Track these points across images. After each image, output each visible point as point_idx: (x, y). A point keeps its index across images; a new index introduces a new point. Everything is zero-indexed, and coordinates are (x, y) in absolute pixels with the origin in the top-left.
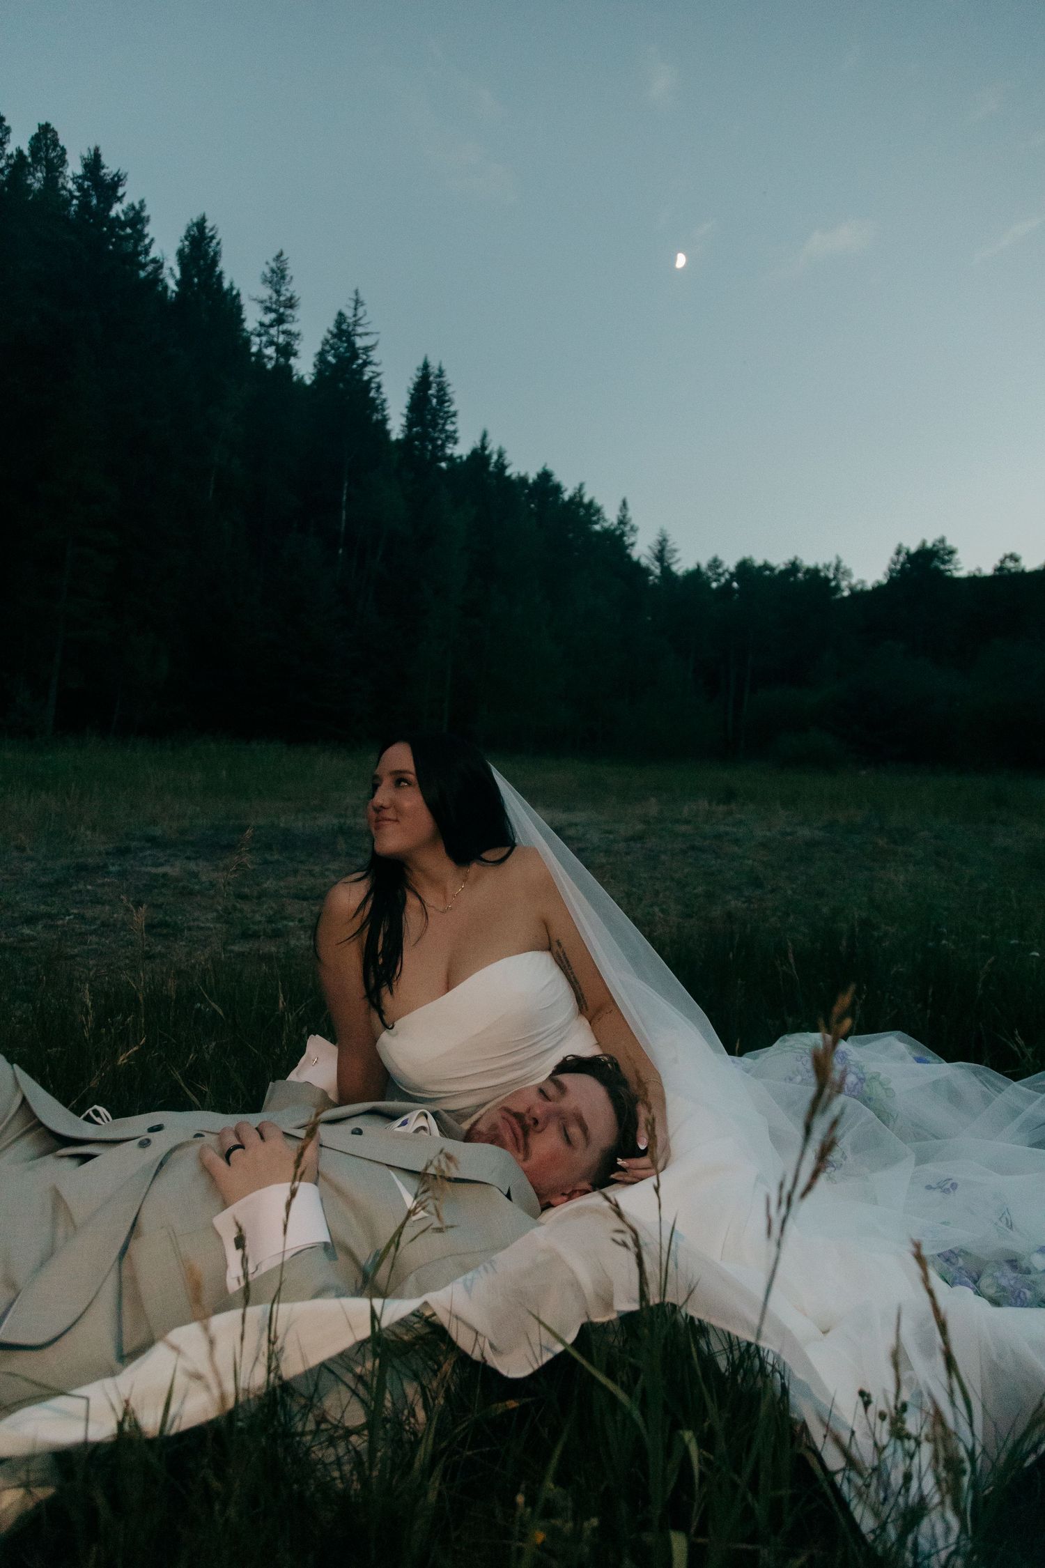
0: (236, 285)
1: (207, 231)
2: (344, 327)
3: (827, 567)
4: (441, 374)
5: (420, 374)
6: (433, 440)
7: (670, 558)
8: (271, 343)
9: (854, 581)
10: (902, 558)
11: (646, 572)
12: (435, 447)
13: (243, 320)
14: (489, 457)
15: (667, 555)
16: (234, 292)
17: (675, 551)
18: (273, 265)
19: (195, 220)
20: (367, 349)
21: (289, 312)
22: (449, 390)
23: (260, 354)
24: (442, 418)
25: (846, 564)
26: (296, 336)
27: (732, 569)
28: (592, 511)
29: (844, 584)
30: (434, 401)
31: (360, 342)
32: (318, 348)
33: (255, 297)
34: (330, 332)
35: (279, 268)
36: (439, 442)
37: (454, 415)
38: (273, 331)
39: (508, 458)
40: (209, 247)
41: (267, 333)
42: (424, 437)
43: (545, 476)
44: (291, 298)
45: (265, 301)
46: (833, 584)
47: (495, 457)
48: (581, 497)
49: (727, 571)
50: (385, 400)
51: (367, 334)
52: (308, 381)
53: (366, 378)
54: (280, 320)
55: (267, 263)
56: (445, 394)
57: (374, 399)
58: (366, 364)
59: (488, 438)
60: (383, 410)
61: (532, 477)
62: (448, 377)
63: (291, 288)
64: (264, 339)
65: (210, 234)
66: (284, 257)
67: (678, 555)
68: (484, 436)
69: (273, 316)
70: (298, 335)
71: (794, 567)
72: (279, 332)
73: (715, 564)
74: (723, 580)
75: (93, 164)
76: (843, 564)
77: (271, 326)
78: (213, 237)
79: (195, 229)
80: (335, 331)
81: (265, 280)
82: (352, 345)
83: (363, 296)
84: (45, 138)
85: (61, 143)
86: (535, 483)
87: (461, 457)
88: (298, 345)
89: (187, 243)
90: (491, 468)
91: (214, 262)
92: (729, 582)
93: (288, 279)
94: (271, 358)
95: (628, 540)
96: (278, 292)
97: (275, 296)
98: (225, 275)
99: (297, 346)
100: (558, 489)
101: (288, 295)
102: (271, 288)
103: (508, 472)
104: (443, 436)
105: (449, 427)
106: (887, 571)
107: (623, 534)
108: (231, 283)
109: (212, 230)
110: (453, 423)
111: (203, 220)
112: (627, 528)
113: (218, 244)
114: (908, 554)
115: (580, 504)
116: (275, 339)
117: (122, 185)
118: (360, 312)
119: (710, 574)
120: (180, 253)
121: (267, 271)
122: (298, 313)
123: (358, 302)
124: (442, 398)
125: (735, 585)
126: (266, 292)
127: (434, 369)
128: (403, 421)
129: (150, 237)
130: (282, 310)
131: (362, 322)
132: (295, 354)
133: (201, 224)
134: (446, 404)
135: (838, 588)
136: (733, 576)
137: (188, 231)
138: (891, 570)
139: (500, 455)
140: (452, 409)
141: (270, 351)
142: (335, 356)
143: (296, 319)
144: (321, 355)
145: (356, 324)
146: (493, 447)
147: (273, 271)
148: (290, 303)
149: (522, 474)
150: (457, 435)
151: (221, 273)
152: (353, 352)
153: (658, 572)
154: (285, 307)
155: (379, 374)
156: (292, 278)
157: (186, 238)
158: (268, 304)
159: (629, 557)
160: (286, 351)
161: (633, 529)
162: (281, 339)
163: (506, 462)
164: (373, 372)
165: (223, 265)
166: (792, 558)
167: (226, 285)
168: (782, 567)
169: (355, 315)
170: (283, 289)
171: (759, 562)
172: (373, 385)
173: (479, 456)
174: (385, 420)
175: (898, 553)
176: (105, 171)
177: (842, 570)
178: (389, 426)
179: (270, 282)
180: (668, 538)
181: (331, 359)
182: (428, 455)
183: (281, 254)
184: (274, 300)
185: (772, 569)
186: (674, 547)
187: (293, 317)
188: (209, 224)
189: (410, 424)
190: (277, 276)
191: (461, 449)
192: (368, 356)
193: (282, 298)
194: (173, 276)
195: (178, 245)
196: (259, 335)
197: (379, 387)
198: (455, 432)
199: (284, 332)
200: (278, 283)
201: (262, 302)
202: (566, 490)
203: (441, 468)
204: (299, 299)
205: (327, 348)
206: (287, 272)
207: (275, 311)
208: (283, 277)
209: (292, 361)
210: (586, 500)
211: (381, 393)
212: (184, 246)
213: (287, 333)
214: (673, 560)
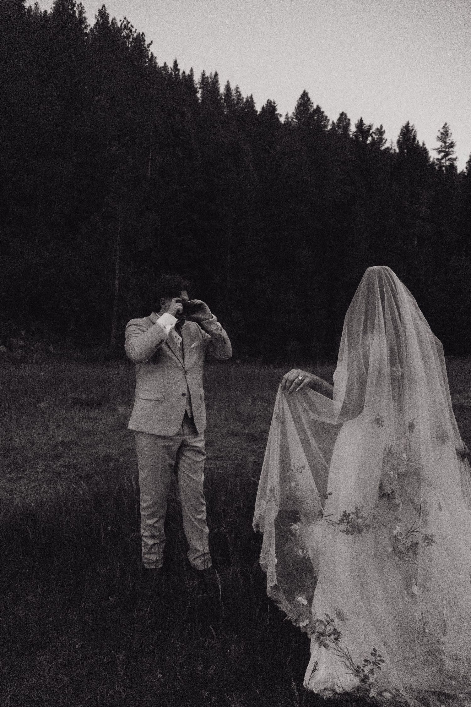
1: (410, 128)
18: (442, 131)
19: (404, 125)
21: (451, 149)
26: (455, 159)
33: (433, 148)
35: (444, 131)
38: (444, 161)
40: (411, 134)
44: (452, 143)
45: (439, 148)
54: (447, 154)
55: (439, 131)
63: (451, 138)
65: (412, 128)
66: (446, 126)
69: (443, 154)
70: (456, 158)
72: (446, 160)
75: (360, 124)
77: (442, 158)
78: (413, 129)
79: (404, 129)
81: (439, 139)
84: (343, 116)
85: (348, 118)
88: (456, 163)
89: (401, 136)
93: (450, 135)
96: (445, 142)
97: (443, 145)
101: (450, 142)
109: (412, 126)
111: (408, 123)
113: (415, 132)
117: (371, 129)
120: (399, 142)
121: (439, 135)
122: (455, 149)
126: (439, 144)
129: (385, 139)
130: (447, 150)
132: (456, 167)
133: (407, 126)
137: (402, 132)
143: (454, 152)
147: (442, 133)
148: (452, 145)
154: (449, 148)
156: (451, 134)
157: (401, 135)
158: (440, 149)
160: (451, 167)
162: (448, 163)
170: (448, 140)
176: (365, 126)
179: (441, 140)
183: (446, 124)
184: (443, 146)
187: (453, 152)
188: (410, 125)
190: (445, 134)
193: (447, 144)
200: (445, 138)
201: (437, 149)
204: (456, 142)
206: (450, 132)
207: (444, 151)
208: (447, 135)
212: (399, 138)
213: (450, 159)
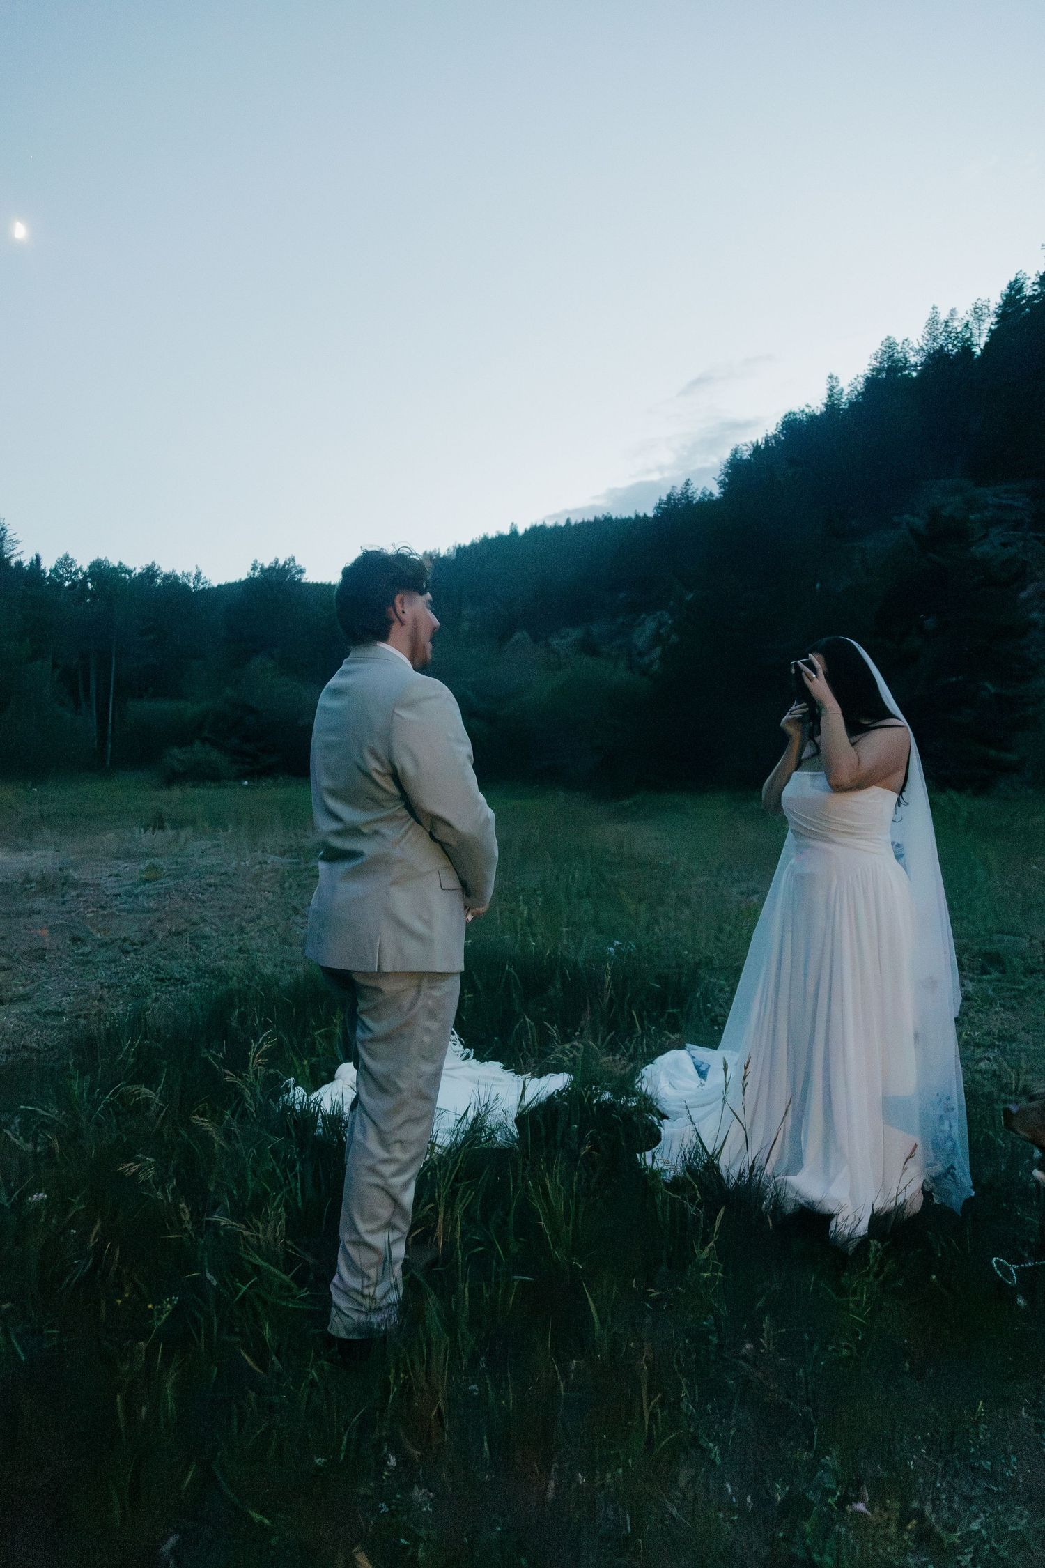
3: (186, 575)
7: (11, 550)
17: (17, 542)
25: (205, 573)
27: (85, 568)
49: (80, 569)
71: (150, 573)
73: (67, 562)
74: (76, 579)
76: (203, 575)
92: (84, 582)
114: (262, 569)
119: (61, 572)
125: (89, 585)
136: (86, 576)
166: (150, 564)
168: (138, 571)
171: (114, 563)
175: (254, 568)
177: (201, 581)
180: (8, 528)
185: (129, 572)
186: (12, 537)
214: (15, 552)
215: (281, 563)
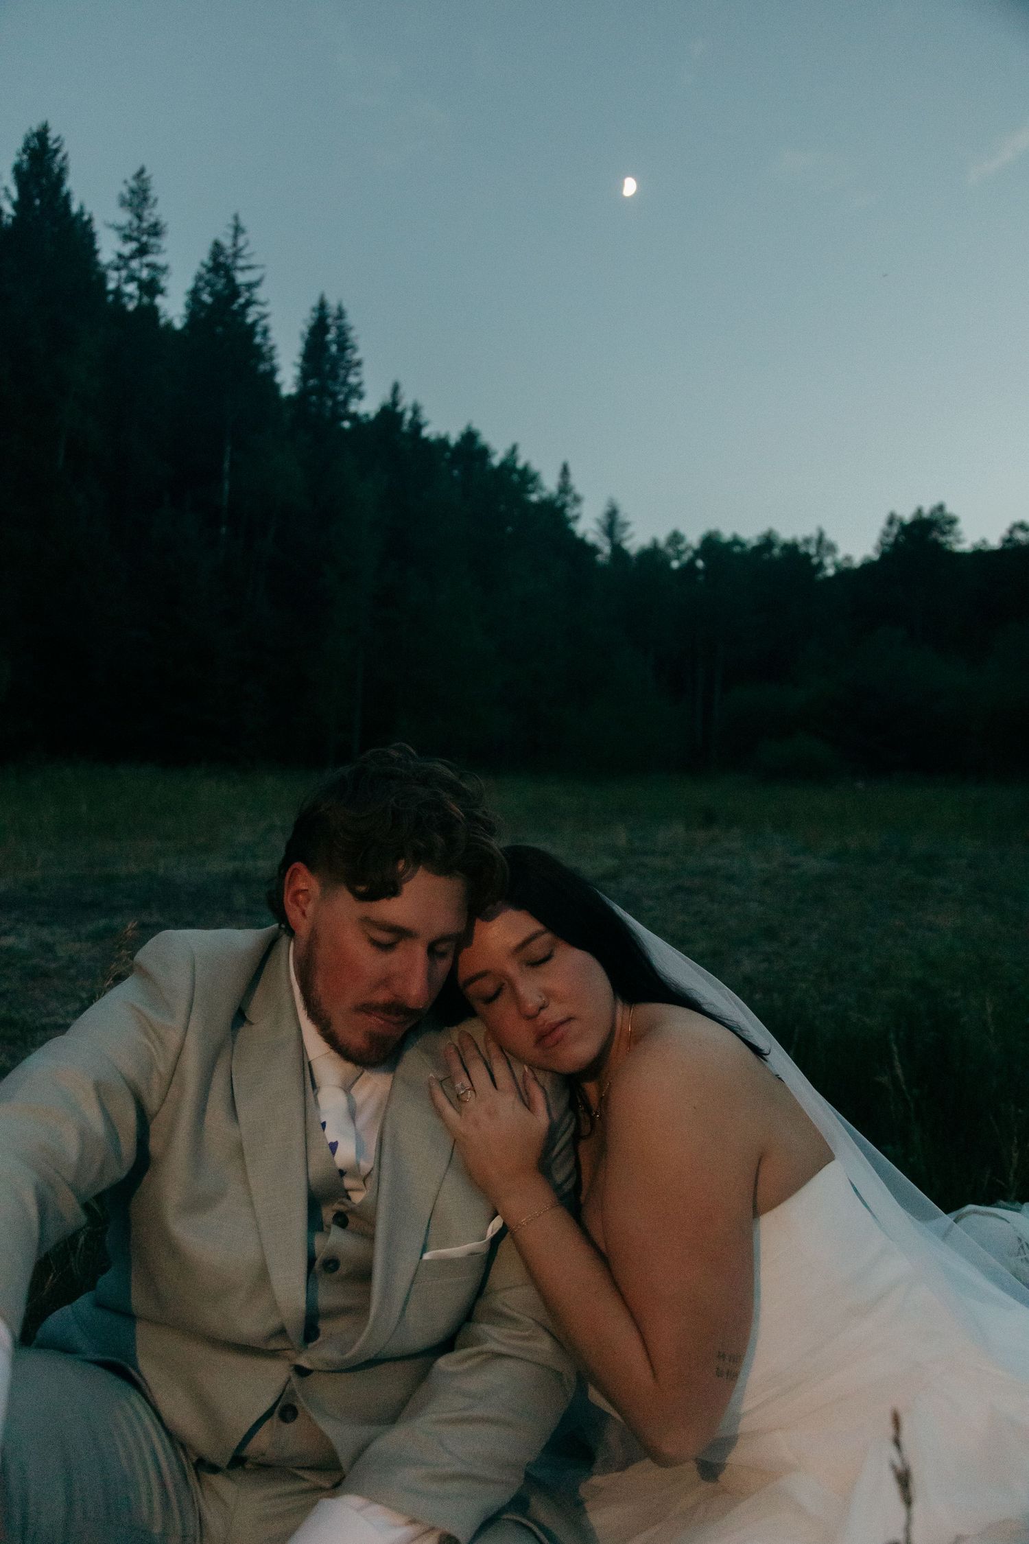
0: (88, 209)
1: (50, 142)
2: (222, 259)
3: (807, 541)
4: (341, 314)
5: (315, 315)
6: (333, 395)
7: (622, 532)
8: (132, 278)
9: (840, 556)
10: (895, 530)
11: (593, 550)
12: (336, 403)
13: (96, 252)
14: (401, 415)
15: (617, 530)
16: (86, 218)
17: (628, 523)
18: (133, 184)
19: (34, 130)
20: (250, 286)
21: (153, 240)
22: (352, 335)
23: (118, 292)
24: (344, 368)
25: (830, 536)
26: (164, 270)
27: (696, 544)
28: (528, 478)
29: (828, 561)
30: (334, 348)
31: (241, 278)
32: (190, 284)
33: (111, 223)
34: (203, 265)
35: (139, 189)
36: (341, 397)
37: (359, 364)
38: (134, 264)
39: (426, 415)
40: (53, 161)
41: (126, 266)
42: (323, 391)
43: (470, 437)
44: (156, 225)
45: (124, 227)
46: (815, 561)
47: (408, 415)
48: (515, 462)
49: (689, 547)
50: (272, 348)
51: (250, 267)
52: (178, 324)
53: (249, 320)
54: (143, 251)
55: (125, 182)
56: (346, 340)
57: (259, 346)
58: (249, 303)
59: (402, 391)
60: (271, 358)
61: (454, 439)
62: (351, 319)
63: (155, 212)
64: (124, 273)
65: (55, 146)
66: (145, 176)
67: (631, 529)
68: (396, 389)
71: (768, 542)
72: (141, 265)
73: (676, 538)
74: (686, 557)
77: (132, 257)
78: (57, 151)
79: (36, 140)
80: (210, 264)
81: (124, 203)
82: (231, 280)
83: (244, 222)
86: (458, 445)
87: (367, 415)
89: (25, 157)
90: (405, 428)
91: (59, 180)
92: (692, 562)
93: (151, 201)
94: (131, 297)
95: (570, 512)
96: (140, 218)
97: (135, 223)
98: (72, 196)
99: (164, 282)
100: (484, 453)
101: (152, 220)
102: (131, 211)
103: (426, 432)
104: (345, 389)
105: (353, 380)
106: (879, 544)
107: (564, 506)
108: (82, 207)
109: (56, 141)
110: (357, 374)
111: (45, 129)
112: (569, 499)
113: (64, 158)
114: (901, 524)
115: (513, 469)
116: (137, 274)
118: (241, 242)
119: (670, 551)
120: (17, 170)
121: (125, 190)
122: (165, 242)
123: (238, 230)
124: (344, 343)
125: (700, 564)
126: (124, 217)
127: (332, 309)
128: (296, 372)
130: (144, 238)
131: (245, 252)
132: (161, 291)
133: (42, 135)
134: (349, 351)
135: (821, 566)
136: (698, 554)
137: (27, 142)
138: (882, 544)
139: (416, 410)
140: (356, 357)
141: (131, 288)
142: (211, 294)
143: (162, 250)
144: (195, 293)
145: (236, 255)
146: (406, 402)
147: (133, 192)
148: (155, 230)
149: (443, 434)
150: (364, 388)
151: (68, 195)
152: (234, 290)
153: (607, 549)
154: (149, 234)
155: (264, 316)
156: (156, 200)
157: (24, 151)
158: (127, 232)
159: (572, 533)
160: (151, 288)
161: (577, 500)
162: (145, 274)
163: (422, 420)
164: (259, 313)
165: (72, 184)
166: (765, 531)
167: (75, 208)
168: (755, 542)
169: (235, 245)
170: (146, 213)
171: (727, 535)
172: (259, 329)
173: (389, 414)
174: (273, 371)
175: (891, 522)
177: (825, 544)
178: (279, 378)
179: (130, 205)
181: (206, 298)
182: (328, 414)
183: (142, 171)
184: (135, 226)
185: (742, 545)
186: (627, 519)
187: (159, 247)
188: (52, 135)
189: (305, 375)
190: (139, 198)
191: (367, 406)
192: (252, 295)
193: (145, 225)
194: (9, 196)
195: (14, 159)
196: (117, 269)
197: (265, 331)
198: (360, 384)
199: (148, 265)
200: (139, 206)
201: (119, 229)
202: (495, 453)
203: (343, 429)
205: (201, 284)
206: (152, 193)
207: (137, 240)
208: (145, 199)
209: (159, 300)
210: (520, 465)
211: (269, 339)
212: (22, 161)
213: (151, 266)
214: (625, 535)
215: (926, 512)
